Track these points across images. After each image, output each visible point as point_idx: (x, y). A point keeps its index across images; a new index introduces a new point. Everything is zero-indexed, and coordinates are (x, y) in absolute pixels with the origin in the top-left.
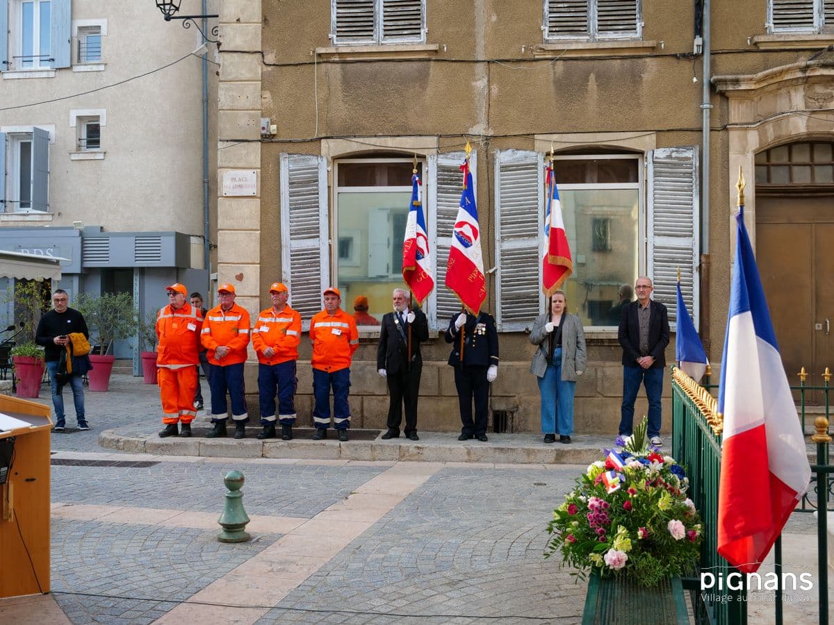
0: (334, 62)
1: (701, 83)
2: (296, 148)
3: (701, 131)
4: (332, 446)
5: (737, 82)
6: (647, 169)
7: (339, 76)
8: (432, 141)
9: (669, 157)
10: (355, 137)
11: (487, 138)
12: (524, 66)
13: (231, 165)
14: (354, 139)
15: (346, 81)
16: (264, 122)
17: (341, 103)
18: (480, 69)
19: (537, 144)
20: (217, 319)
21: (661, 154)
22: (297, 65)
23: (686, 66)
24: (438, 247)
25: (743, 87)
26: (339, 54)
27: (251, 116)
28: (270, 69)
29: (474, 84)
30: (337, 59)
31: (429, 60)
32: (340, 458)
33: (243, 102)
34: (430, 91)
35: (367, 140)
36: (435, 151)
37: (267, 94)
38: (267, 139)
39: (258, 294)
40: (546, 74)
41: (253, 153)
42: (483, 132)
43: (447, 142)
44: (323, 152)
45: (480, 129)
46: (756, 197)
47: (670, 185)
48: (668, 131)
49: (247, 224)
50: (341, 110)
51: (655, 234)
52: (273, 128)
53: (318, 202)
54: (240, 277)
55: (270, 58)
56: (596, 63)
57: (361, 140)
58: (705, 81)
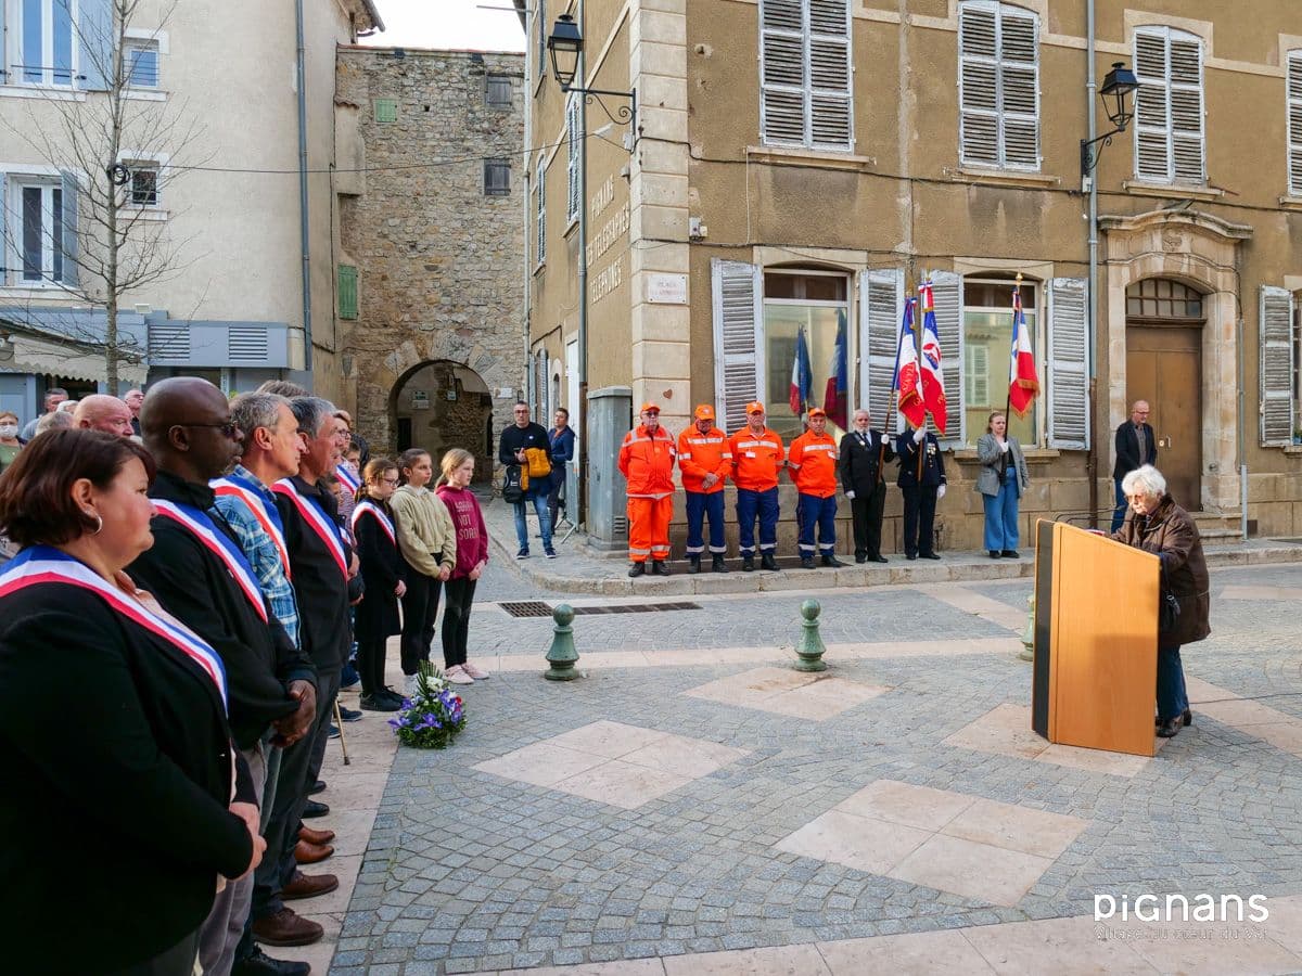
0: (764, 164)
1: (1089, 221)
2: (727, 253)
3: (1088, 263)
4: (829, 575)
5: (1120, 222)
6: (1044, 297)
7: (770, 179)
8: (861, 256)
9: (1066, 286)
10: (787, 246)
11: (912, 257)
12: (942, 187)
13: (657, 268)
14: (788, 249)
15: (778, 186)
16: (694, 222)
17: (771, 208)
18: (904, 185)
19: (956, 266)
20: (697, 442)
21: (1059, 283)
22: (725, 162)
23: (1076, 202)
24: (871, 366)
25: (1123, 227)
26: (771, 155)
27: (677, 214)
28: (697, 163)
29: (898, 200)
30: (767, 161)
31: (857, 172)
32: (836, 586)
33: (667, 198)
34: (858, 203)
35: (799, 251)
36: (864, 267)
37: (694, 191)
38: (696, 241)
39: (689, 413)
40: (962, 196)
41: (681, 256)
42: (909, 251)
43: (876, 258)
44: (755, 261)
45: (904, 247)
46: (1127, 327)
47: (1066, 313)
48: (1063, 262)
49: (675, 335)
50: (772, 216)
51: (1055, 359)
52: (704, 230)
53: (752, 314)
54: (668, 395)
55: (697, 151)
56: (1004, 191)
57: (794, 250)
58: (1093, 217)
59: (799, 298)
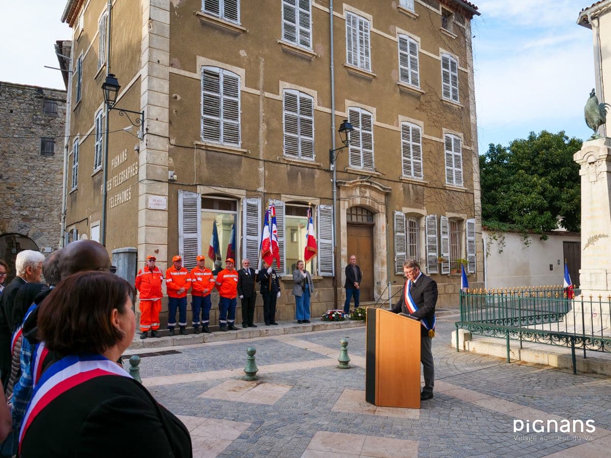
0: (202, 149)
1: (333, 182)
2: (185, 188)
3: (333, 199)
4: (234, 334)
5: (345, 183)
6: (317, 213)
7: (205, 156)
8: (243, 192)
9: (324, 208)
10: (212, 186)
11: (264, 193)
12: (277, 165)
13: (153, 193)
14: (213, 187)
15: (208, 159)
16: (171, 173)
17: (205, 169)
18: (261, 163)
19: (282, 198)
20: (175, 274)
21: (322, 207)
22: (185, 147)
23: (328, 174)
24: (247, 240)
25: (346, 185)
26: (206, 146)
27: (163, 169)
28: (172, 147)
29: (259, 169)
30: (204, 148)
31: (242, 156)
32: (236, 339)
33: (159, 161)
34: (242, 169)
35: (217, 188)
36: (245, 197)
37: (171, 159)
38: (171, 182)
39: (167, 260)
40: (284, 169)
41: (165, 188)
42: (263, 191)
43: (250, 193)
44: (198, 192)
45: (261, 189)
46: (347, 226)
47: (325, 219)
48: (323, 198)
49: (161, 224)
50: (206, 172)
51: (321, 238)
52: (175, 177)
53: (196, 216)
54: (157, 252)
55: (173, 141)
56: (301, 168)
57: (215, 188)
58: (334, 181)
59: (216, 209)
